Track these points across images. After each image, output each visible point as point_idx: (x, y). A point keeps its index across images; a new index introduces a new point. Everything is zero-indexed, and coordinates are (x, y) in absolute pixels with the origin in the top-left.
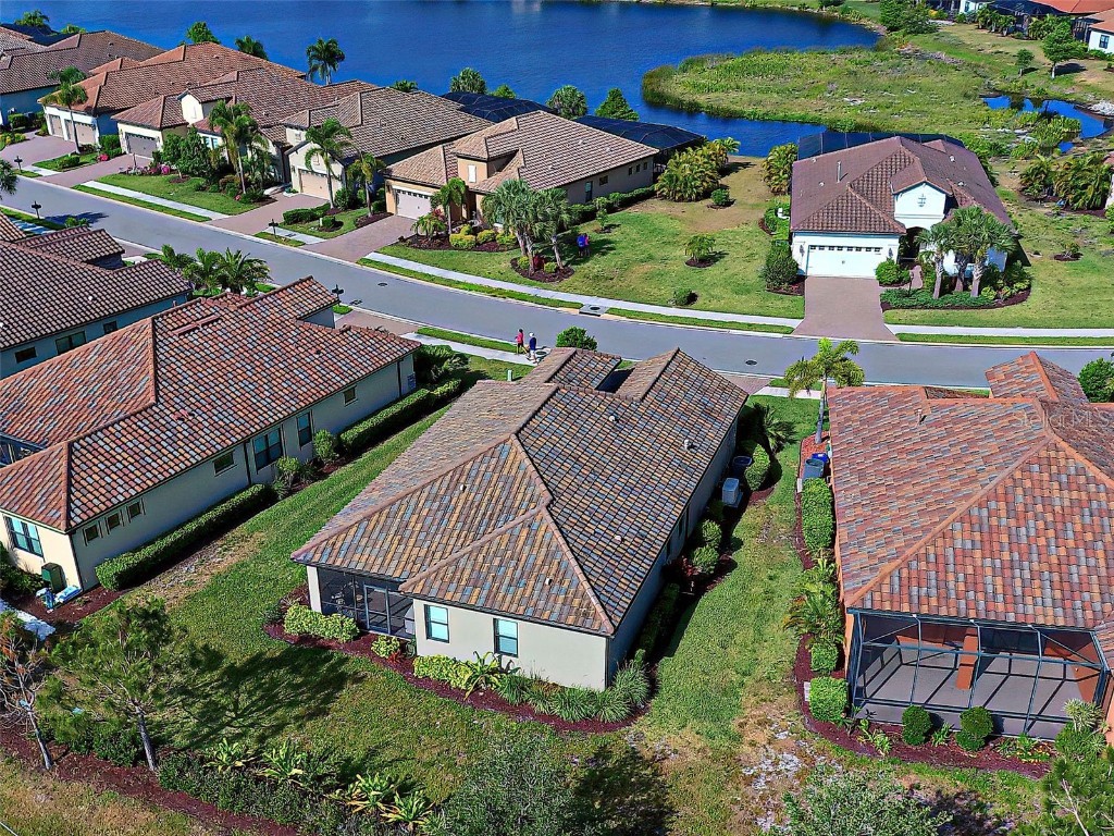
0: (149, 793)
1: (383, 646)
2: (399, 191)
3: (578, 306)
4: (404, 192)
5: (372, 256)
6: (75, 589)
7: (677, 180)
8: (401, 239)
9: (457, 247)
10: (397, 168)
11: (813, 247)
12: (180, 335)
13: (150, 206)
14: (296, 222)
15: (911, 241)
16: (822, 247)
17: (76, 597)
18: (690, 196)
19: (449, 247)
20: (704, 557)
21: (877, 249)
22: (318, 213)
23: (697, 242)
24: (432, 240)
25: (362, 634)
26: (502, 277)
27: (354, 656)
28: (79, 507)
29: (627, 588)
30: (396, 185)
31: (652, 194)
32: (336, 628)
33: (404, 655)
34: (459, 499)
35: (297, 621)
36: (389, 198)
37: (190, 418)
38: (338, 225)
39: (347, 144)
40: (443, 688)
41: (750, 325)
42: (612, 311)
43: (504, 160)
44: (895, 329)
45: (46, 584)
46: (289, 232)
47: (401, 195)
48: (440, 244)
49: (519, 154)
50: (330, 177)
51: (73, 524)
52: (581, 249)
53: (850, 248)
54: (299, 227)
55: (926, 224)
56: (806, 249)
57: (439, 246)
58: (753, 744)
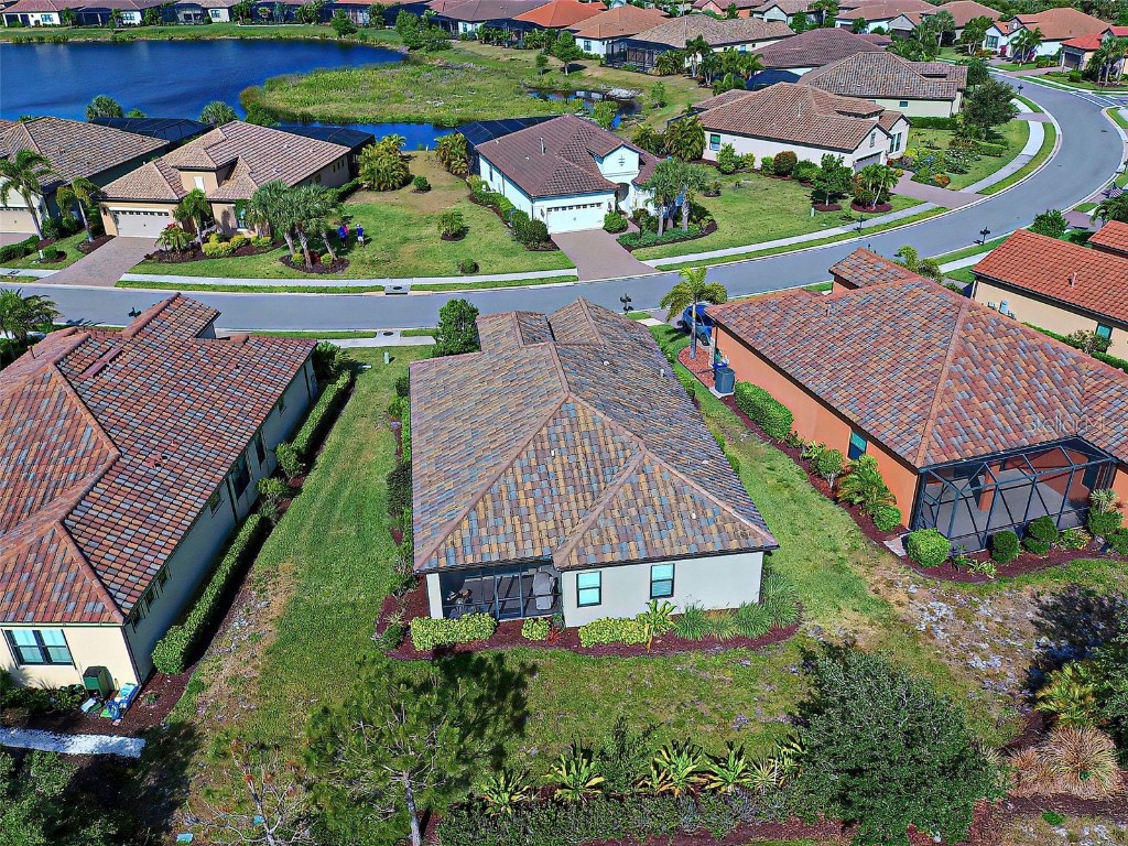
1: (535, 631)
2: (117, 212)
3: (381, 288)
4: (124, 212)
5: (125, 277)
6: (132, 688)
7: (378, 171)
8: (148, 257)
9: (213, 256)
10: (109, 189)
11: (550, 210)
12: (95, 376)
14: (10, 259)
16: (556, 209)
17: (138, 696)
18: (393, 185)
19: (204, 256)
21: (599, 204)
22: (31, 247)
23: (446, 219)
24: (182, 253)
25: (498, 625)
26: (281, 275)
27: (506, 650)
28: (119, 591)
30: (113, 207)
31: (357, 187)
34: (555, 464)
36: (107, 221)
37: (165, 461)
38: (62, 255)
39: (47, 172)
40: (620, 649)
41: (541, 279)
42: (413, 288)
43: (227, 169)
44: (652, 263)
45: (91, 694)
46: (11, 270)
47: (120, 216)
48: (194, 256)
49: (241, 162)
50: (32, 210)
51: (127, 612)
52: (343, 240)
53: (578, 207)
54: (19, 263)
55: (628, 180)
56: (545, 211)
57: (194, 258)
58: (900, 604)
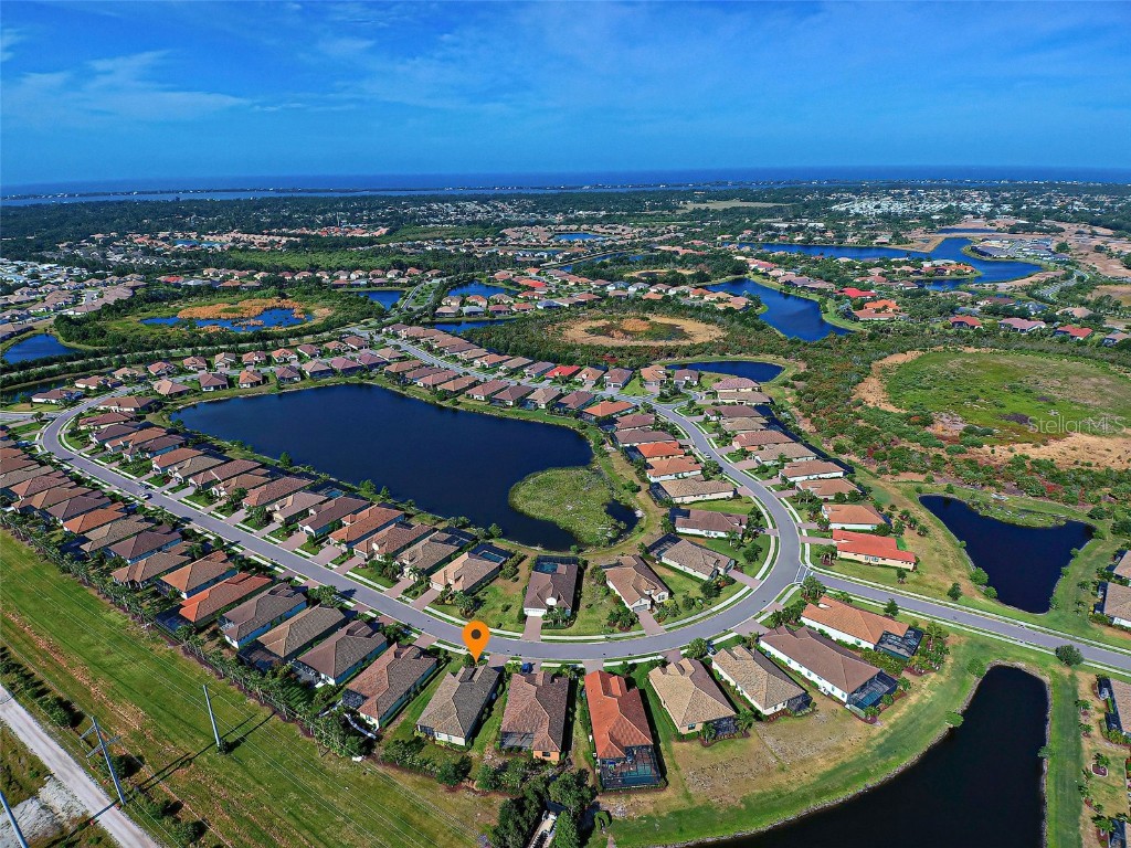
0: (397, 767)
1: (430, 739)
5: (424, 607)
8: (432, 601)
9: (447, 606)
13: (367, 584)
15: (551, 609)
16: (531, 610)
19: (445, 606)
20: (484, 717)
21: (543, 611)
24: (439, 602)
25: (427, 736)
26: (457, 617)
27: (425, 740)
29: (469, 726)
32: (422, 735)
33: (434, 740)
35: (416, 734)
41: (510, 635)
48: (443, 604)
53: (537, 611)
